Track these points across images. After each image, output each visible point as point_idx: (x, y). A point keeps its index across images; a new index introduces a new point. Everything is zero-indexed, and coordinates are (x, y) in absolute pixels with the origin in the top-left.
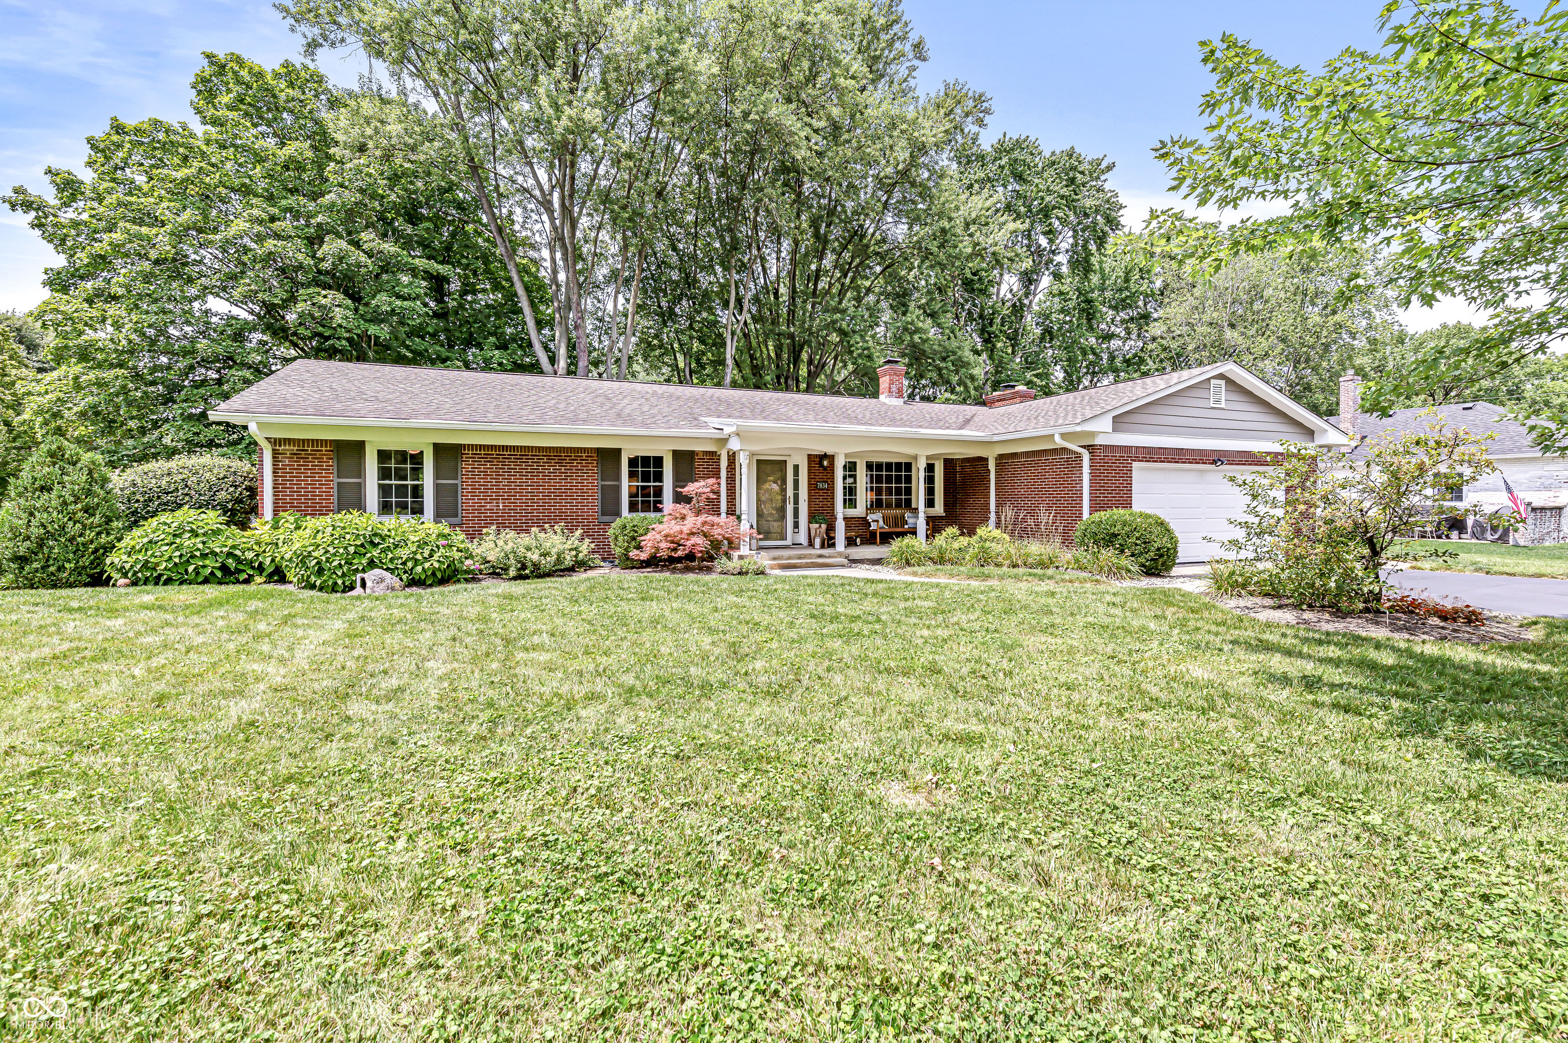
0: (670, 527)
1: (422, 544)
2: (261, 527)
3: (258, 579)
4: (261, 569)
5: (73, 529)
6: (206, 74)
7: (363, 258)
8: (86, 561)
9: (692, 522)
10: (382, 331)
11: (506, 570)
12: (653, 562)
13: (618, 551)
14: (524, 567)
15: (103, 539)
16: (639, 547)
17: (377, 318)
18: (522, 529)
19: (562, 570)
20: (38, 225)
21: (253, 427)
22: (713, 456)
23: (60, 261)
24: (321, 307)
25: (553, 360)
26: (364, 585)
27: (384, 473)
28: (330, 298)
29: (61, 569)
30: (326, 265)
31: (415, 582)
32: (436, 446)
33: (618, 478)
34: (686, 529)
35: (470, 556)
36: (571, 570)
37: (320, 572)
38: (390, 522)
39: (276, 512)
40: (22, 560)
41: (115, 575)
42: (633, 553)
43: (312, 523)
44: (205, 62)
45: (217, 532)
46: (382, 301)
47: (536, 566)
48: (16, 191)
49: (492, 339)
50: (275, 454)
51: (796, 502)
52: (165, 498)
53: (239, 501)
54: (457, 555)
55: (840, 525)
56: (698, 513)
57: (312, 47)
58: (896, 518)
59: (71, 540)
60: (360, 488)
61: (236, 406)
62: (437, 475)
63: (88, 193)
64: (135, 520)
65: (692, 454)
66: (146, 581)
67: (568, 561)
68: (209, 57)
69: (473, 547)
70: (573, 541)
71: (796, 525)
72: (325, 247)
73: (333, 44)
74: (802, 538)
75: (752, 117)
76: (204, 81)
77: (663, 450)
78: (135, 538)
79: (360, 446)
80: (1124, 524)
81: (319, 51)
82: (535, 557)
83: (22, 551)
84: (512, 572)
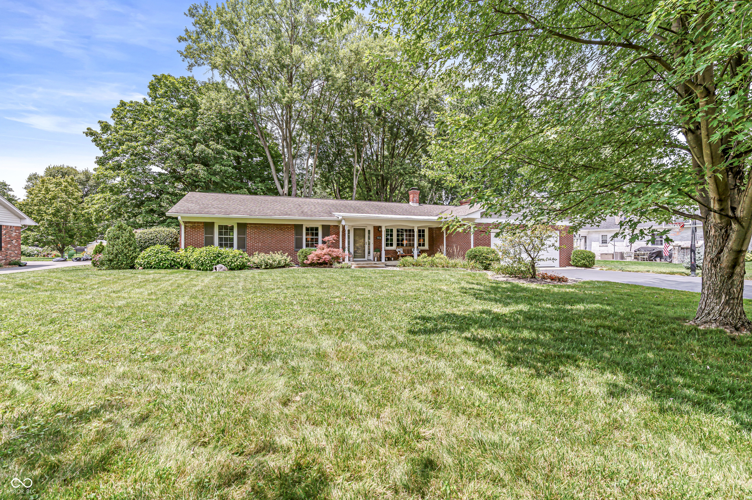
0: (318, 252)
1: (234, 256)
2: (182, 252)
3: (181, 268)
4: (182, 265)
5: (126, 251)
6: (154, 83)
7: (210, 151)
8: (129, 261)
9: (326, 250)
10: (217, 179)
11: (261, 266)
12: (312, 265)
13: (300, 260)
14: (267, 265)
15: (134, 254)
16: (307, 259)
17: (215, 174)
18: (267, 252)
19: (280, 266)
20: (95, 141)
21: (179, 218)
22: (337, 227)
23: (101, 154)
24: (195, 171)
25: (282, 187)
26: (216, 269)
27: (220, 233)
28: (199, 167)
29: (122, 264)
30: (197, 154)
31: (231, 269)
32: (238, 224)
33: (302, 235)
34: (323, 253)
35: (249, 261)
36: (284, 267)
37: (202, 265)
38: (223, 250)
39: (185, 247)
40: (111, 261)
41: (138, 266)
42: (305, 261)
43: (198, 250)
44: (153, 79)
45: (168, 253)
46: (217, 167)
47: (271, 265)
48: (88, 129)
49: (258, 179)
50: (185, 226)
51: (369, 244)
52: (150, 242)
53: (173, 243)
54: (245, 261)
55: (383, 253)
56: (328, 247)
57: (190, 67)
58: (408, 250)
59: (125, 255)
60: (212, 238)
61: (174, 211)
62: (239, 234)
63: (113, 130)
64: (143, 249)
65: (329, 226)
66: (148, 268)
67: (282, 263)
68: (155, 76)
69: (251, 258)
70: (285, 257)
71: (369, 253)
72: (197, 148)
73: (199, 65)
74: (371, 257)
75: (360, 92)
76: (153, 85)
77: (319, 225)
78: (144, 254)
79: (213, 224)
80: (479, 252)
81: (194, 68)
82: (271, 262)
83: (111, 258)
84: (263, 267)
